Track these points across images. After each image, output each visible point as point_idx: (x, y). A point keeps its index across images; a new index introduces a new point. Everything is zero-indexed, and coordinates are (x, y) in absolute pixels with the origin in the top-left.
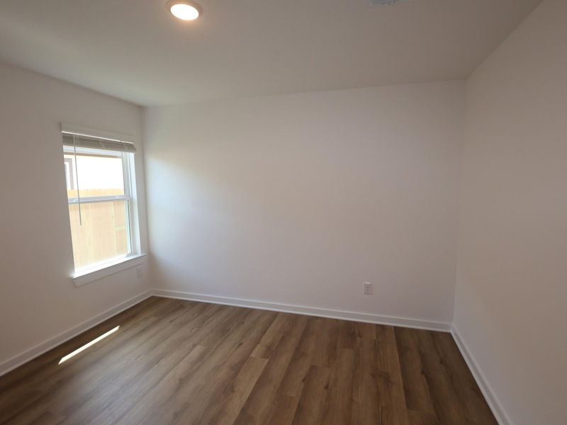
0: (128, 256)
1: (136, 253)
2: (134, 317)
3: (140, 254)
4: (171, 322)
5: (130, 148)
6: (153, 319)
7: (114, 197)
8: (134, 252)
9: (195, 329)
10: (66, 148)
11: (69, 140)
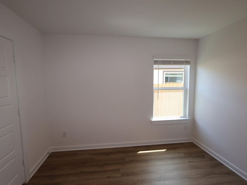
0: (181, 117)
1: (186, 117)
2: (175, 148)
3: (187, 118)
4: (189, 162)
5: (187, 63)
6: (183, 155)
7: (178, 87)
8: (185, 116)
9: (199, 176)
10: (155, 66)
11: (156, 62)
